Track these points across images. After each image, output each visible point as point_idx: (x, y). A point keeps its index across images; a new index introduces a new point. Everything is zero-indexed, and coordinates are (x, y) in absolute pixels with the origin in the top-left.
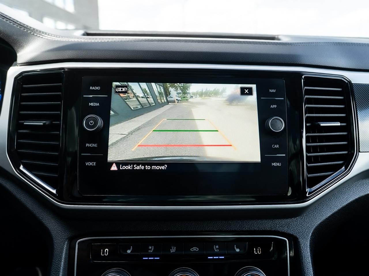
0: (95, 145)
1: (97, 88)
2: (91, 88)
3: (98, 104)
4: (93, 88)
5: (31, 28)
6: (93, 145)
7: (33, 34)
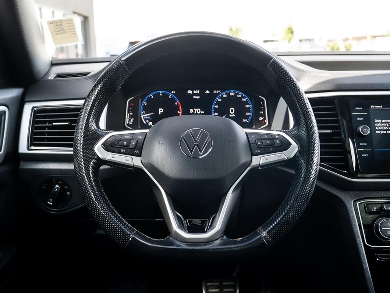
0: (366, 144)
1: (360, 108)
2: (356, 108)
3: (362, 119)
4: (358, 109)
5: (304, 70)
6: (364, 144)
7: (308, 74)
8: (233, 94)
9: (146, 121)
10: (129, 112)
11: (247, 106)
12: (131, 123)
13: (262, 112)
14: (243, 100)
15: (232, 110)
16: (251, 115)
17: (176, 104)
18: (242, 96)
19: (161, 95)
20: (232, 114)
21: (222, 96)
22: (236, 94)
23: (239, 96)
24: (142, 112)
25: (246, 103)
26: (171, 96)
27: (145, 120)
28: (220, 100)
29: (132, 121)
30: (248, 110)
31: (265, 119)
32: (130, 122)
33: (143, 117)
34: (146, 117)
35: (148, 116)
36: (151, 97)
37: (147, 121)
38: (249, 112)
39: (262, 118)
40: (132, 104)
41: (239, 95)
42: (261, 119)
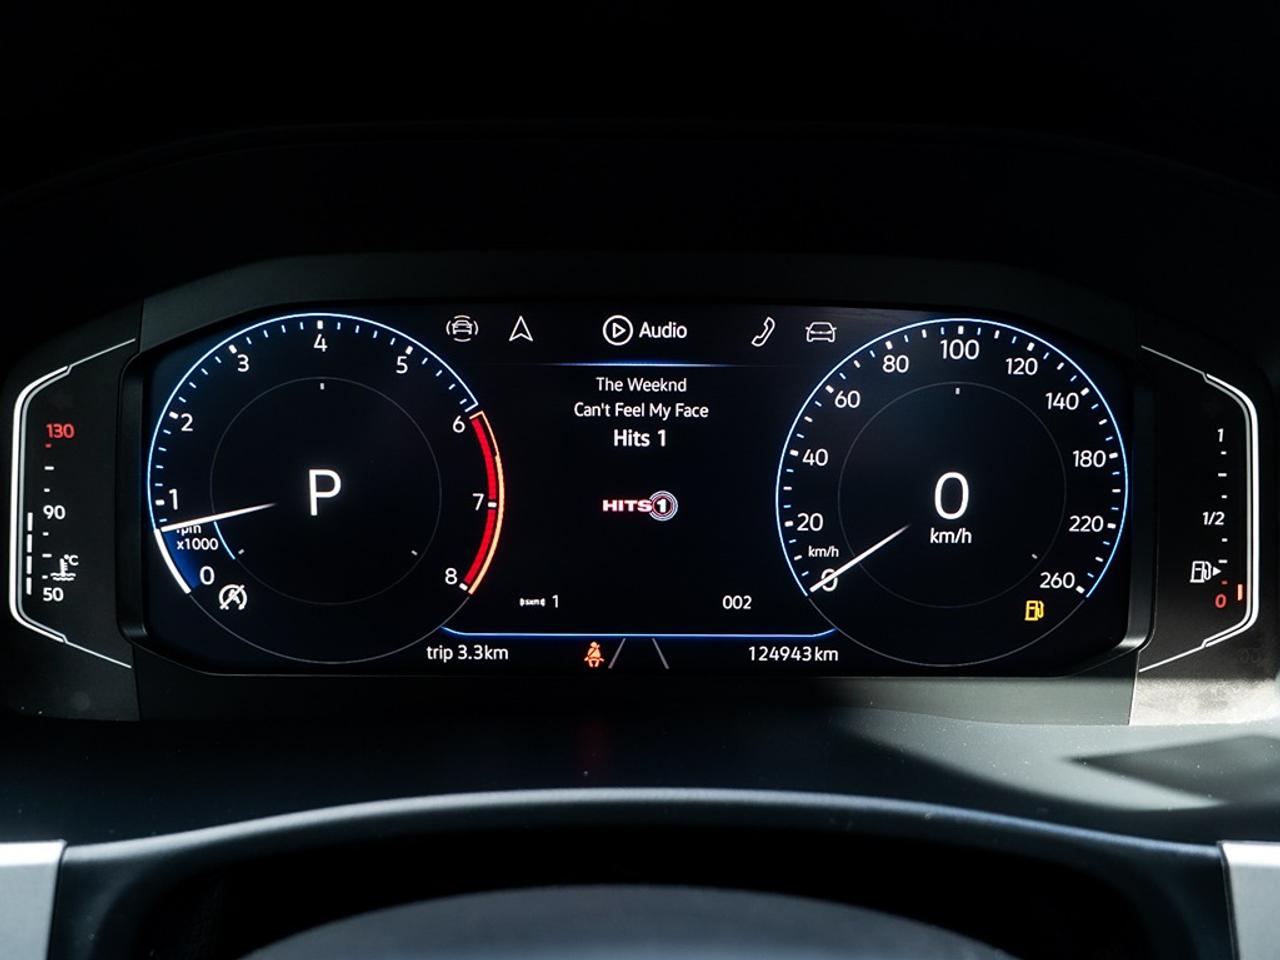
8: (965, 349)
9: (191, 576)
10: (32, 503)
11: (1085, 459)
12: (52, 595)
13: (1213, 518)
14: (1058, 402)
15: (952, 489)
16: (1110, 535)
17: (458, 425)
18: (1047, 367)
19: (321, 345)
20: (953, 526)
21: (872, 365)
22: (996, 351)
23: (1023, 367)
24: (157, 494)
25: (1083, 428)
26: (408, 360)
27: (191, 561)
28: (847, 400)
29: (63, 575)
30: (1095, 491)
31: (1236, 573)
32: (52, 584)
33: (171, 539)
34: (191, 536)
35: (207, 531)
36: (234, 361)
37: (207, 575)
38: (1103, 505)
39: (1215, 564)
40: (62, 430)
41: (1024, 363)
42: (1205, 572)
